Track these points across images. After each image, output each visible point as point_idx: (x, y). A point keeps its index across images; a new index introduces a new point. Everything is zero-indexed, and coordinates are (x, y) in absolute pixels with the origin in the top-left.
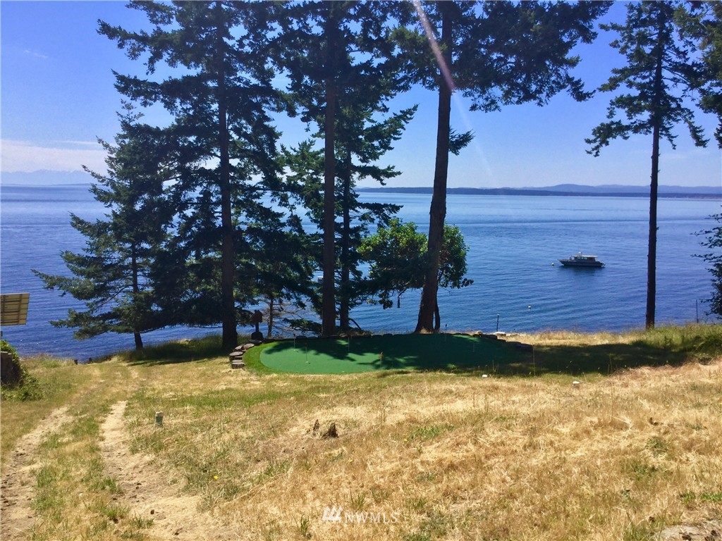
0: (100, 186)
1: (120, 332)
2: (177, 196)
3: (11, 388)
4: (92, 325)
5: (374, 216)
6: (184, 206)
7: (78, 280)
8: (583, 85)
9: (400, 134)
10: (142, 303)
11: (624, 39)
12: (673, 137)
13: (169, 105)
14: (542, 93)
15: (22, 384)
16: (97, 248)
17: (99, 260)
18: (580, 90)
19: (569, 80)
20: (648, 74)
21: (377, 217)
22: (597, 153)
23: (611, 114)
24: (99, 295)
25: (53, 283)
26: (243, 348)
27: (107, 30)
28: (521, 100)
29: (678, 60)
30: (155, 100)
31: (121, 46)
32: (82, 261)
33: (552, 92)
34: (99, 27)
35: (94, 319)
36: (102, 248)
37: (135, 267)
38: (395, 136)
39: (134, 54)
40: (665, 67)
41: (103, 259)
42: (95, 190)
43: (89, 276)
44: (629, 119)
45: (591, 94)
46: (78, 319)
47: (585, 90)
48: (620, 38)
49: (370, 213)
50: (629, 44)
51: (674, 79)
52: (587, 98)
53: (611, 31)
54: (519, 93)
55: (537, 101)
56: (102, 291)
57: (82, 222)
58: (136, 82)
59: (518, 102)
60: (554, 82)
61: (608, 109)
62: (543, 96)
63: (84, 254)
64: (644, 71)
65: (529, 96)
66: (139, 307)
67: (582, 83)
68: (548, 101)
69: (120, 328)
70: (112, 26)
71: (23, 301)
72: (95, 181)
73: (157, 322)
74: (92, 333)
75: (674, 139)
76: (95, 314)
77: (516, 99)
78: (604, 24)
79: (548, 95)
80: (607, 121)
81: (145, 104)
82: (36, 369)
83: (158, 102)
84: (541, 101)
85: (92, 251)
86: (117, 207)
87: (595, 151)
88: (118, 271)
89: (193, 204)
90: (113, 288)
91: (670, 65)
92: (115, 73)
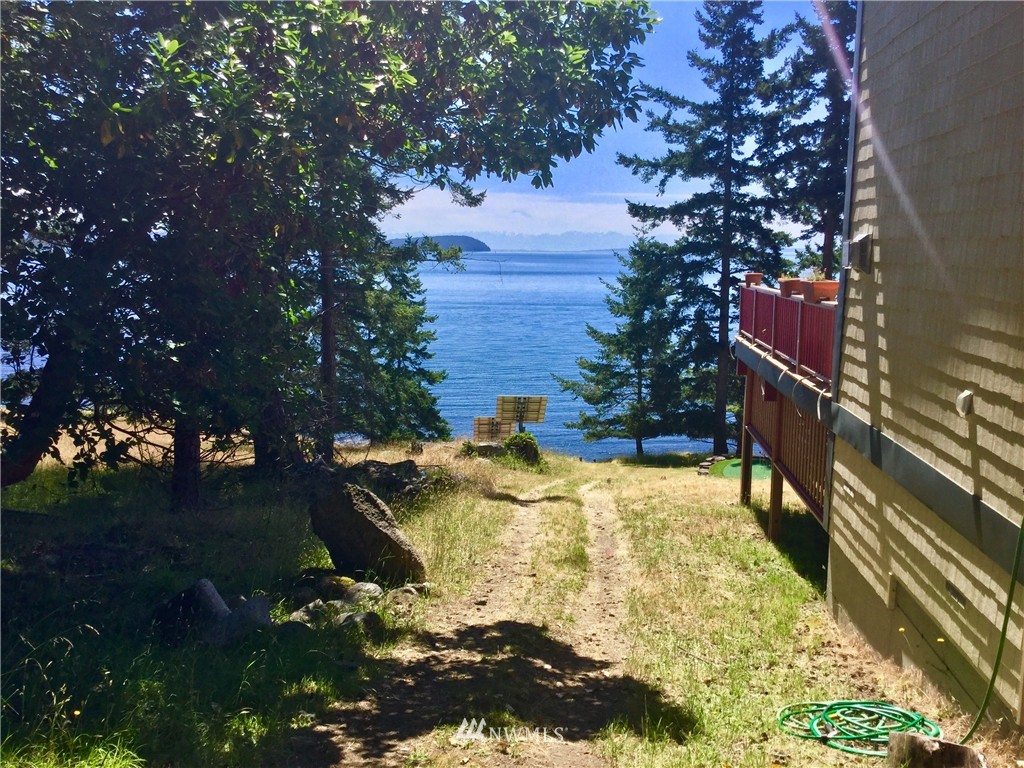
0: (613, 297)
1: (620, 437)
2: (675, 313)
3: (532, 465)
4: (599, 428)
6: (683, 321)
7: (589, 386)
10: (638, 413)
13: (677, 222)
15: (539, 463)
16: (608, 356)
17: (608, 367)
24: (606, 402)
25: (569, 387)
26: (713, 460)
27: (624, 160)
30: (664, 219)
31: (635, 173)
32: (594, 368)
34: (616, 158)
35: (601, 423)
36: (613, 356)
37: (640, 376)
39: (647, 178)
41: (613, 367)
42: (609, 301)
43: (598, 383)
46: (587, 422)
56: (608, 397)
57: (595, 332)
58: (645, 208)
63: (595, 361)
66: (634, 415)
69: (620, 433)
70: (628, 156)
71: (543, 403)
72: (609, 292)
73: (653, 431)
74: (599, 436)
76: (602, 419)
81: (654, 225)
82: (549, 458)
83: (667, 220)
85: (603, 358)
86: (625, 320)
88: (624, 379)
89: (690, 320)
90: (619, 395)
92: (627, 201)
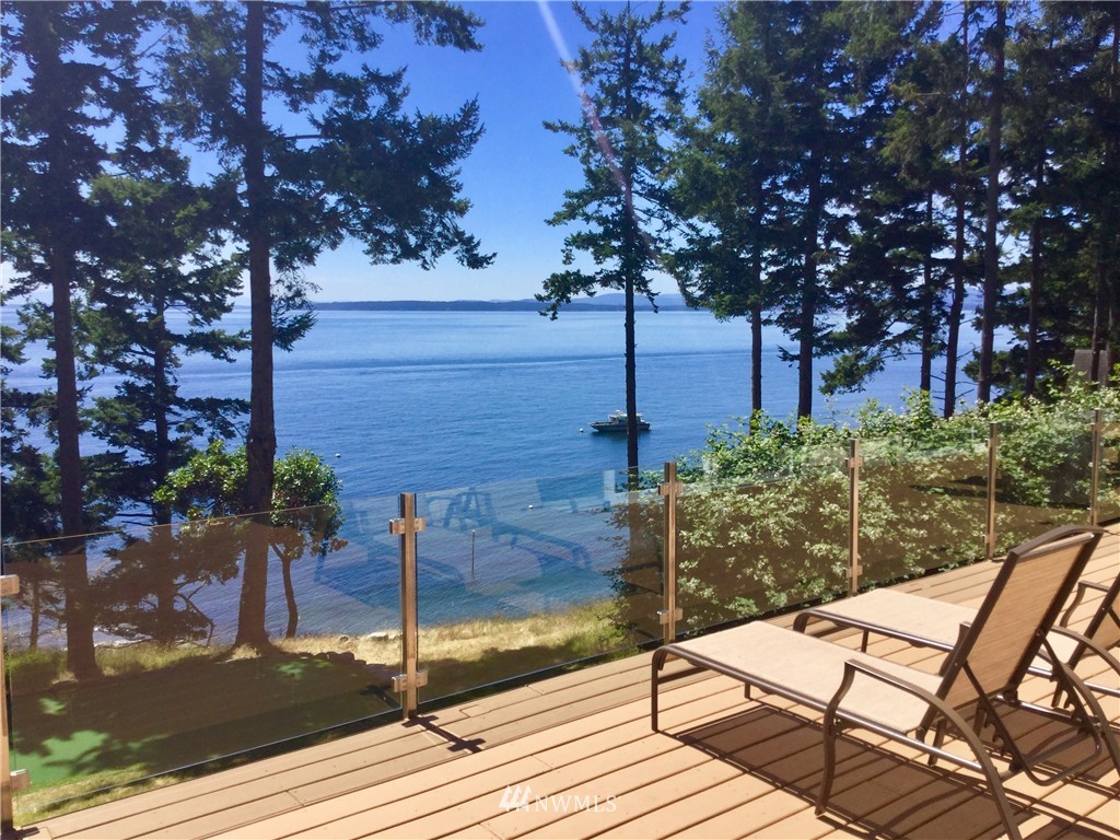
5: (203, 424)
8: (478, 243)
9: (241, 287)
11: (582, 144)
12: (653, 295)
14: (425, 249)
18: (475, 252)
19: (459, 234)
20: (616, 199)
21: (210, 425)
22: (554, 315)
23: (568, 259)
28: (399, 256)
29: (653, 182)
33: (438, 251)
38: (233, 290)
40: (637, 192)
44: (598, 263)
45: (490, 258)
47: (481, 252)
48: (577, 143)
49: (197, 418)
50: (591, 151)
51: (647, 212)
52: (485, 265)
53: (561, 133)
54: (393, 247)
55: (420, 261)
59: (395, 261)
60: (440, 234)
61: (563, 251)
62: (427, 254)
64: (611, 195)
65: (410, 253)
67: (476, 241)
68: (435, 264)
75: (655, 297)
77: (390, 257)
78: (550, 121)
79: (433, 254)
80: (561, 270)
84: (425, 261)
87: (552, 312)
91: (643, 189)
